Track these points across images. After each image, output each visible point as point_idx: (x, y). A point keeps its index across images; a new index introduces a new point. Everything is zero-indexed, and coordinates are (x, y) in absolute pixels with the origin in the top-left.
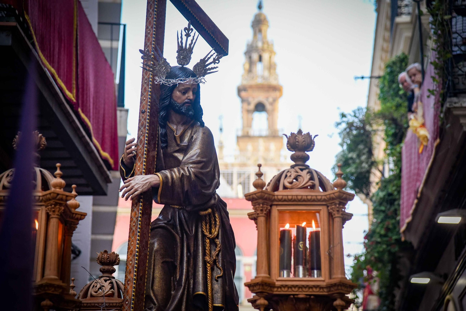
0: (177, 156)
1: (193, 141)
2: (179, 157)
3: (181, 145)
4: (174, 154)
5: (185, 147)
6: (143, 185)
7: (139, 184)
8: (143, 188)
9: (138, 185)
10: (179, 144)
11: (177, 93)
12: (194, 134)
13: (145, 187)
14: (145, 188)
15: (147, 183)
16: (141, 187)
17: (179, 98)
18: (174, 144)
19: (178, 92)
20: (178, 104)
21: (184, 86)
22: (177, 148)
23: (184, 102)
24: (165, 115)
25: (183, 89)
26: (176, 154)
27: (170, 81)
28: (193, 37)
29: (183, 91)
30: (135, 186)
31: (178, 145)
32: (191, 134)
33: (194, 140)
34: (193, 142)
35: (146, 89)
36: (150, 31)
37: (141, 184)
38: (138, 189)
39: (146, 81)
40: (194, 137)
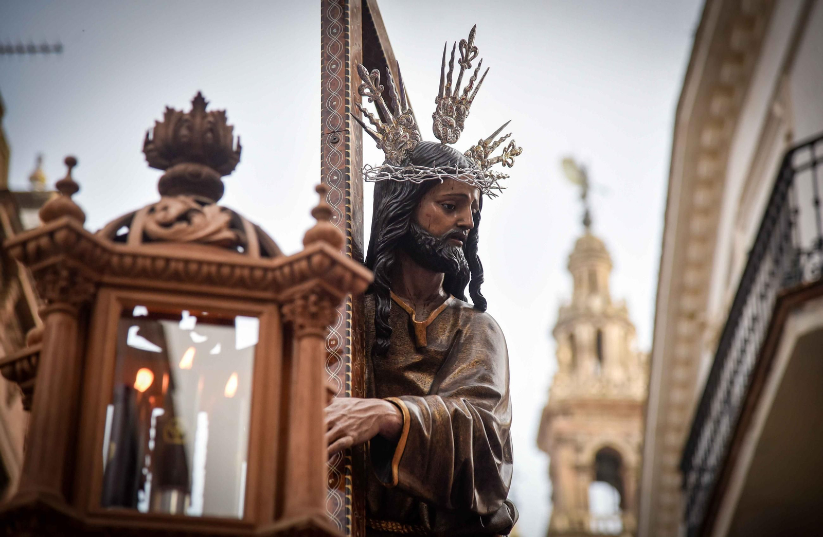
0: (415, 380)
1: (462, 341)
2: (419, 383)
3: (428, 351)
4: (406, 374)
5: (439, 357)
6: (359, 422)
7: (350, 418)
8: (360, 431)
9: (346, 421)
10: (424, 347)
11: (431, 208)
12: (465, 325)
13: (365, 428)
14: (367, 431)
15: (370, 417)
16: (355, 427)
17: (437, 220)
18: (409, 348)
19: (432, 204)
20: (430, 238)
21: (452, 189)
22: (417, 358)
23: (449, 232)
24: (391, 265)
25: (451, 197)
26: (412, 376)
27: (417, 173)
28: (476, 72)
29: (448, 202)
30: (338, 423)
31: (419, 350)
32: (455, 324)
33: (466, 340)
34: (463, 344)
35: (337, 195)
36: (337, 65)
37: (354, 417)
38: (347, 431)
39: (335, 178)
40: (465, 332)
